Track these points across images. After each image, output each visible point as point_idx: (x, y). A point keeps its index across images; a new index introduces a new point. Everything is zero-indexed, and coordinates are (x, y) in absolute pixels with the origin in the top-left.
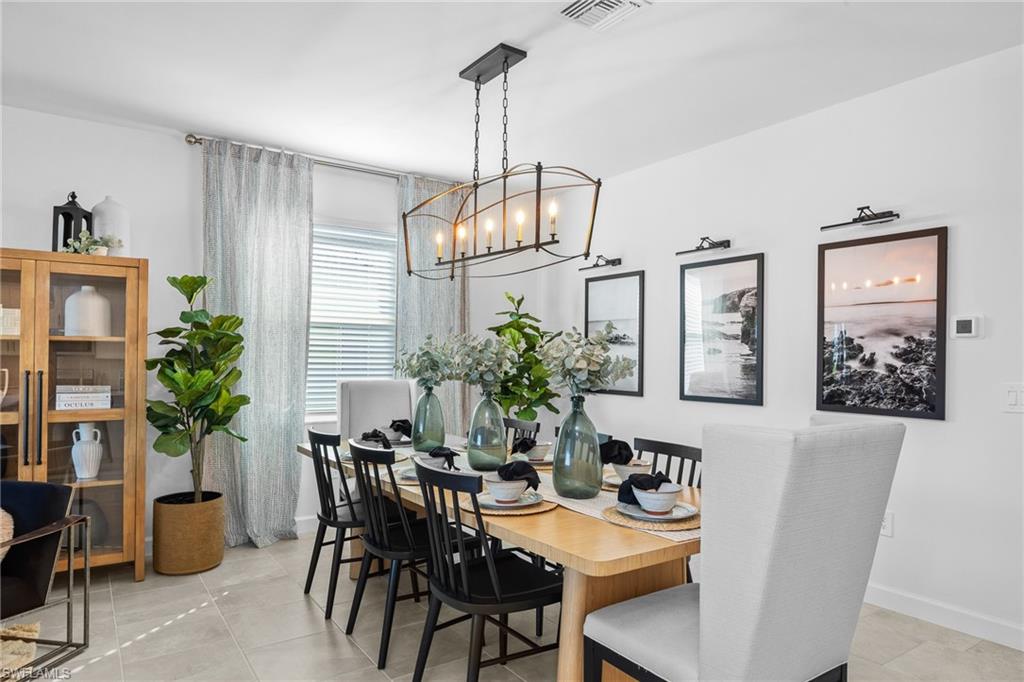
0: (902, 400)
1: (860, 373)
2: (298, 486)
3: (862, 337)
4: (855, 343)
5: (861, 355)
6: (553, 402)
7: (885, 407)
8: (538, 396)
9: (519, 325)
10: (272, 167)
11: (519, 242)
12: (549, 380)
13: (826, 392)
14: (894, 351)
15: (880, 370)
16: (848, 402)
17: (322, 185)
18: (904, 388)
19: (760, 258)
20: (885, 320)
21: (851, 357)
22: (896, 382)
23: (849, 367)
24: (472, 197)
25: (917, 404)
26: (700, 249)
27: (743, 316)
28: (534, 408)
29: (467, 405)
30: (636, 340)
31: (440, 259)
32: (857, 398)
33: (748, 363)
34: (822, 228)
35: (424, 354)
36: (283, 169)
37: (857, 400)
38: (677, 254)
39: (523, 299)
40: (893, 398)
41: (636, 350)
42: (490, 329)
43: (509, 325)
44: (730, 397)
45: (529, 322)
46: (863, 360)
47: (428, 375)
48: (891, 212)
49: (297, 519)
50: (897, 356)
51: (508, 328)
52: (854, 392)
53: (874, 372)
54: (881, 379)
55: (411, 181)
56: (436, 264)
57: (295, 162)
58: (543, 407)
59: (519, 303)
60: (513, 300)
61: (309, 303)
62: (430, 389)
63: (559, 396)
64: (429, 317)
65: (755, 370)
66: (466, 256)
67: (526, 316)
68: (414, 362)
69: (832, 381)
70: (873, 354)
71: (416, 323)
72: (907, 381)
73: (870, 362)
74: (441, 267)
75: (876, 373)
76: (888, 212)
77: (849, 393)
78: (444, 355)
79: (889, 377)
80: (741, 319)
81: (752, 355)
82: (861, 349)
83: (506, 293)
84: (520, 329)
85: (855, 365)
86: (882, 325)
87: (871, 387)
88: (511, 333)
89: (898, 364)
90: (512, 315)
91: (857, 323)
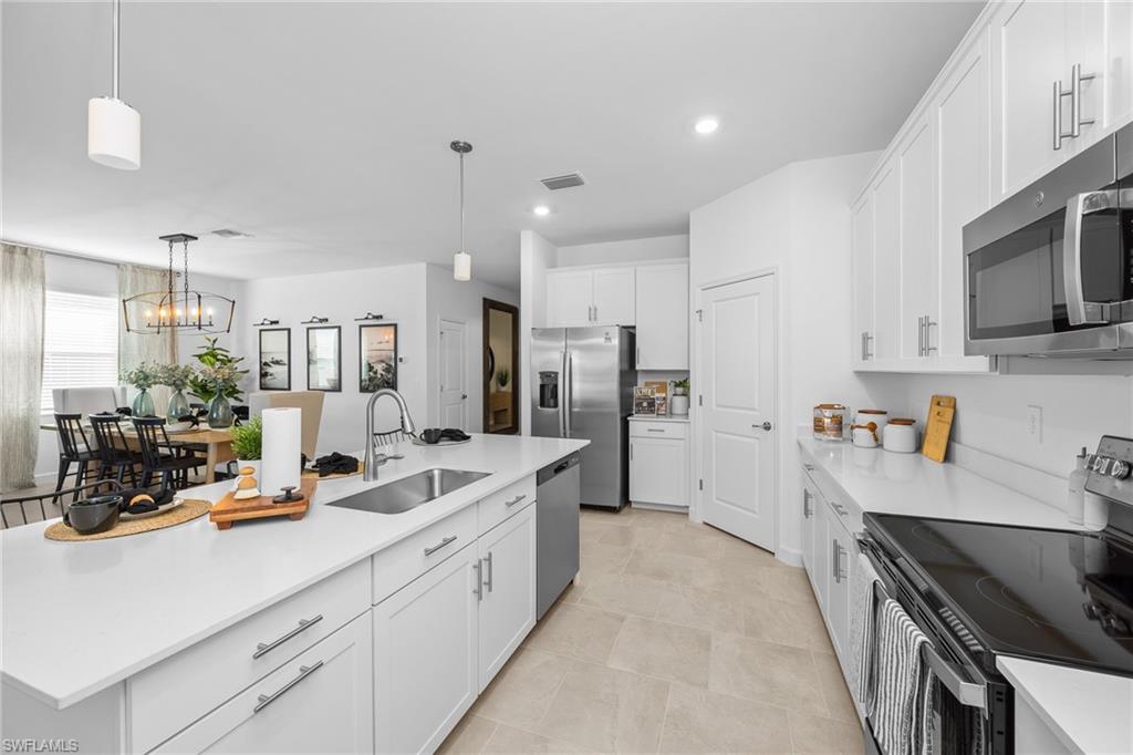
2: (36, 454)
3: (372, 363)
4: (370, 365)
5: (373, 370)
9: (214, 354)
10: (7, 254)
11: (194, 322)
13: (362, 386)
14: (383, 368)
15: (379, 375)
16: (368, 389)
17: (52, 267)
18: (385, 380)
19: (339, 328)
20: (380, 357)
21: (370, 371)
24: (168, 297)
26: (311, 322)
30: (286, 362)
31: (149, 324)
32: (372, 387)
35: (139, 371)
36: (18, 256)
38: (304, 323)
39: (217, 339)
40: (383, 386)
41: (286, 367)
42: (193, 356)
43: (206, 354)
44: (328, 389)
45: (221, 352)
47: (141, 382)
49: (36, 476)
51: (206, 356)
52: (370, 385)
55: (130, 268)
57: (29, 252)
59: (214, 341)
60: (210, 340)
61: (43, 340)
62: (144, 390)
64: (146, 349)
65: (339, 377)
66: (166, 325)
67: (219, 349)
68: (132, 376)
69: (364, 381)
70: (377, 370)
71: (135, 352)
72: (387, 378)
73: (376, 373)
78: (153, 372)
79: (381, 378)
82: (372, 368)
83: (205, 336)
84: (215, 356)
85: (371, 374)
86: (379, 359)
87: (376, 382)
88: (208, 358)
89: (384, 373)
90: (209, 348)
91: (372, 357)
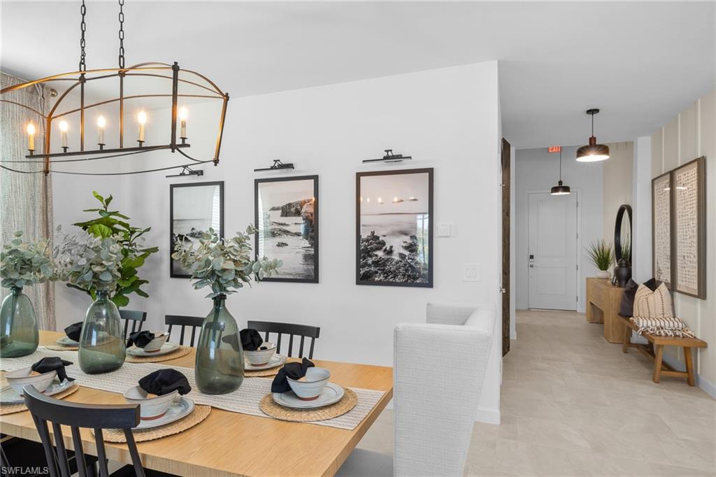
0: (409, 276)
1: (383, 259)
3: (384, 236)
4: (380, 239)
5: (384, 248)
6: (142, 288)
7: (399, 281)
8: (130, 284)
9: (108, 222)
11: (141, 142)
12: (136, 269)
13: (362, 272)
14: (404, 245)
15: (396, 257)
16: (376, 279)
18: (409, 268)
19: (316, 178)
20: (398, 225)
21: (378, 249)
22: (405, 265)
23: (377, 256)
24: (77, 90)
25: (418, 278)
26: (272, 168)
27: (304, 219)
28: (125, 295)
29: (52, 296)
31: (32, 151)
32: (382, 276)
33: (309, 252)
34: (364, 161)
35: (10, 253)
37: (382, 278)
38: (255, 170)
39: (111, 198)
40: (404, 275)
42: (75, 225)
43: (98, 222)
44: (295, 277)
45: (120, 219)
46: (385, 250)
48: (401, 155)
50: (406, 248)
51: (98, 223)
52: (380, 272)
53: (392, 259)
54: (397, 263)
56: (27, 157)
58: (134, 292)
59: (108, 201)
60: (101, 199)
62: (19, 290)
63: (148, 282)
65: (313, 259)
66: (68, 151)
67: (115, 213)
69: (366, 265)
70: (391, 247)
72: (412, 264)
73: (390, 252)
74: (33, 160)
75: (394, 259)
76: (398, 156)
77: (376, 272)
78: (38, 252)
79: (401, 261)
80: (303, 222)
81: (311, 247)
82: (383, 243)
83: (94, 192)
84: (110, 225)
85: (380, 254)
86: (397, 228)
87: (391, 268)
88: (100, 228)
89: (407, 253)
90: (101, 212)
91: (381, 226)
